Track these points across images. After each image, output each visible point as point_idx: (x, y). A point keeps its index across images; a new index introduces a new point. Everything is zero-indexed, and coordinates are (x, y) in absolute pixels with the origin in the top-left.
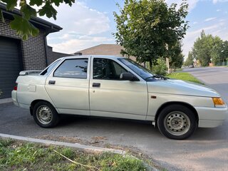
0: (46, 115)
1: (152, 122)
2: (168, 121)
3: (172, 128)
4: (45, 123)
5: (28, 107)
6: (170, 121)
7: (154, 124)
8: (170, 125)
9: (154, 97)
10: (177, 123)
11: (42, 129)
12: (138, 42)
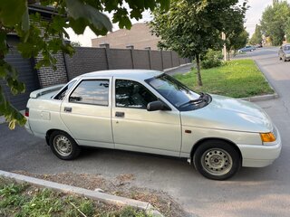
0: (65, 145)
1: (187, 159)
2: (206, 159)
3: (211, 166)
4: (64, 154)
5: (44, 136)
6: (208, 159)
7: (189, 161)
8: (208, 163)
9: (188, 132)
10: (216, 161)
11: (61, 161)
12: (179, 31)
